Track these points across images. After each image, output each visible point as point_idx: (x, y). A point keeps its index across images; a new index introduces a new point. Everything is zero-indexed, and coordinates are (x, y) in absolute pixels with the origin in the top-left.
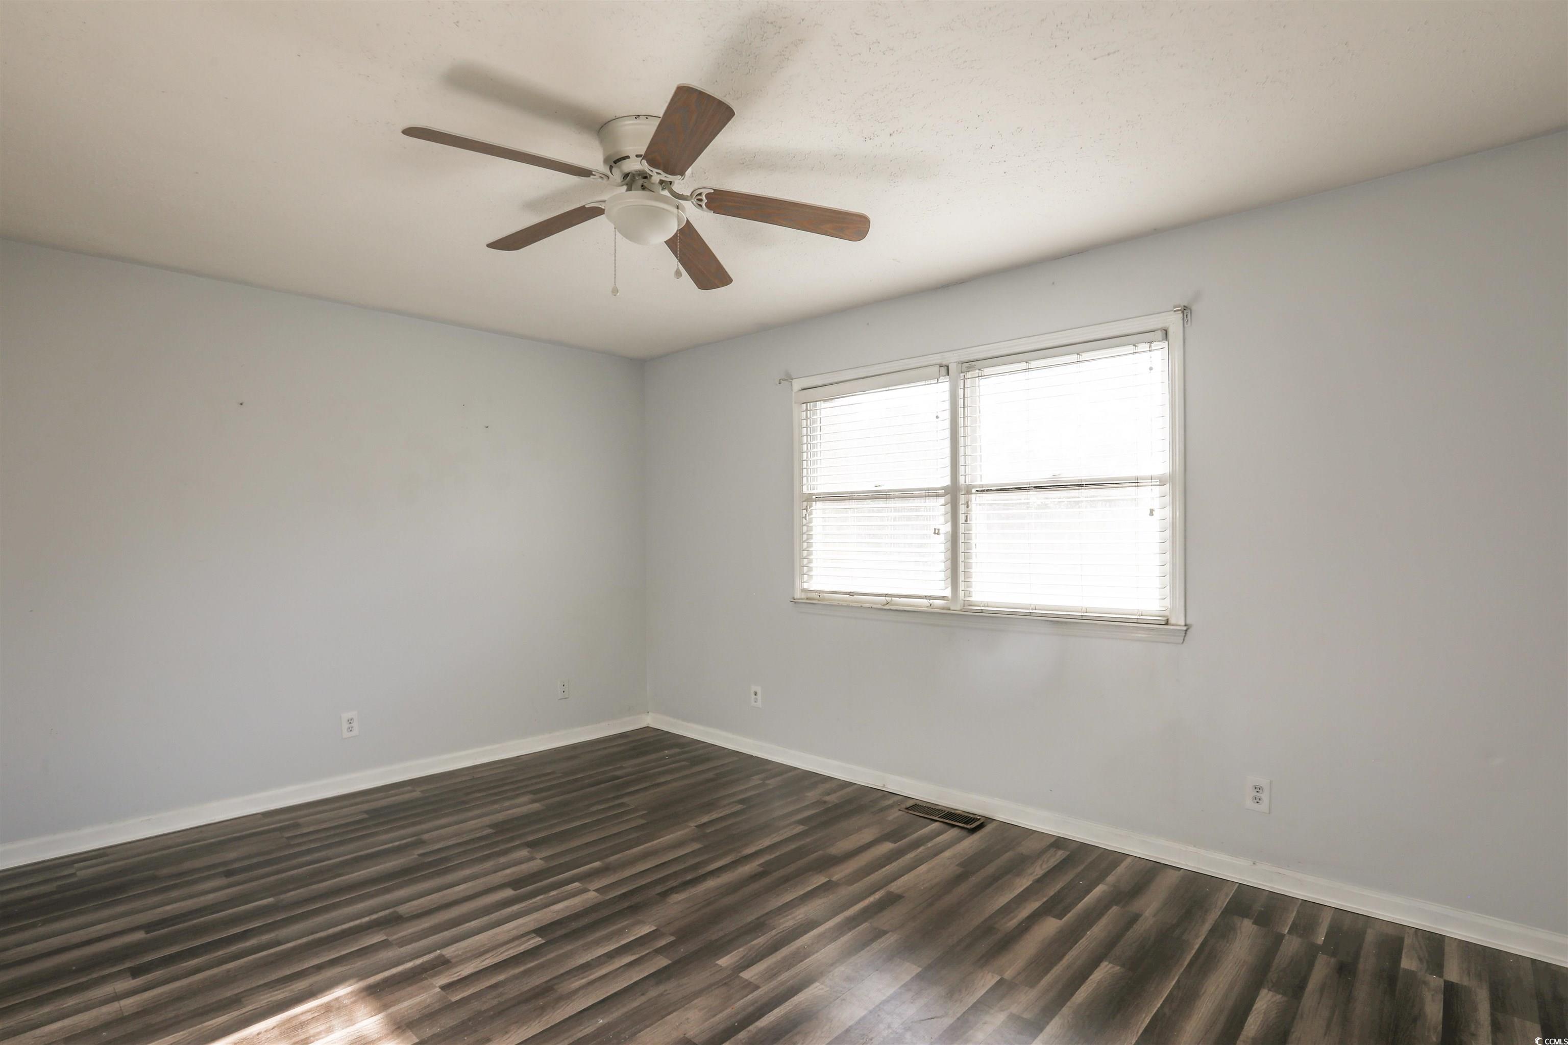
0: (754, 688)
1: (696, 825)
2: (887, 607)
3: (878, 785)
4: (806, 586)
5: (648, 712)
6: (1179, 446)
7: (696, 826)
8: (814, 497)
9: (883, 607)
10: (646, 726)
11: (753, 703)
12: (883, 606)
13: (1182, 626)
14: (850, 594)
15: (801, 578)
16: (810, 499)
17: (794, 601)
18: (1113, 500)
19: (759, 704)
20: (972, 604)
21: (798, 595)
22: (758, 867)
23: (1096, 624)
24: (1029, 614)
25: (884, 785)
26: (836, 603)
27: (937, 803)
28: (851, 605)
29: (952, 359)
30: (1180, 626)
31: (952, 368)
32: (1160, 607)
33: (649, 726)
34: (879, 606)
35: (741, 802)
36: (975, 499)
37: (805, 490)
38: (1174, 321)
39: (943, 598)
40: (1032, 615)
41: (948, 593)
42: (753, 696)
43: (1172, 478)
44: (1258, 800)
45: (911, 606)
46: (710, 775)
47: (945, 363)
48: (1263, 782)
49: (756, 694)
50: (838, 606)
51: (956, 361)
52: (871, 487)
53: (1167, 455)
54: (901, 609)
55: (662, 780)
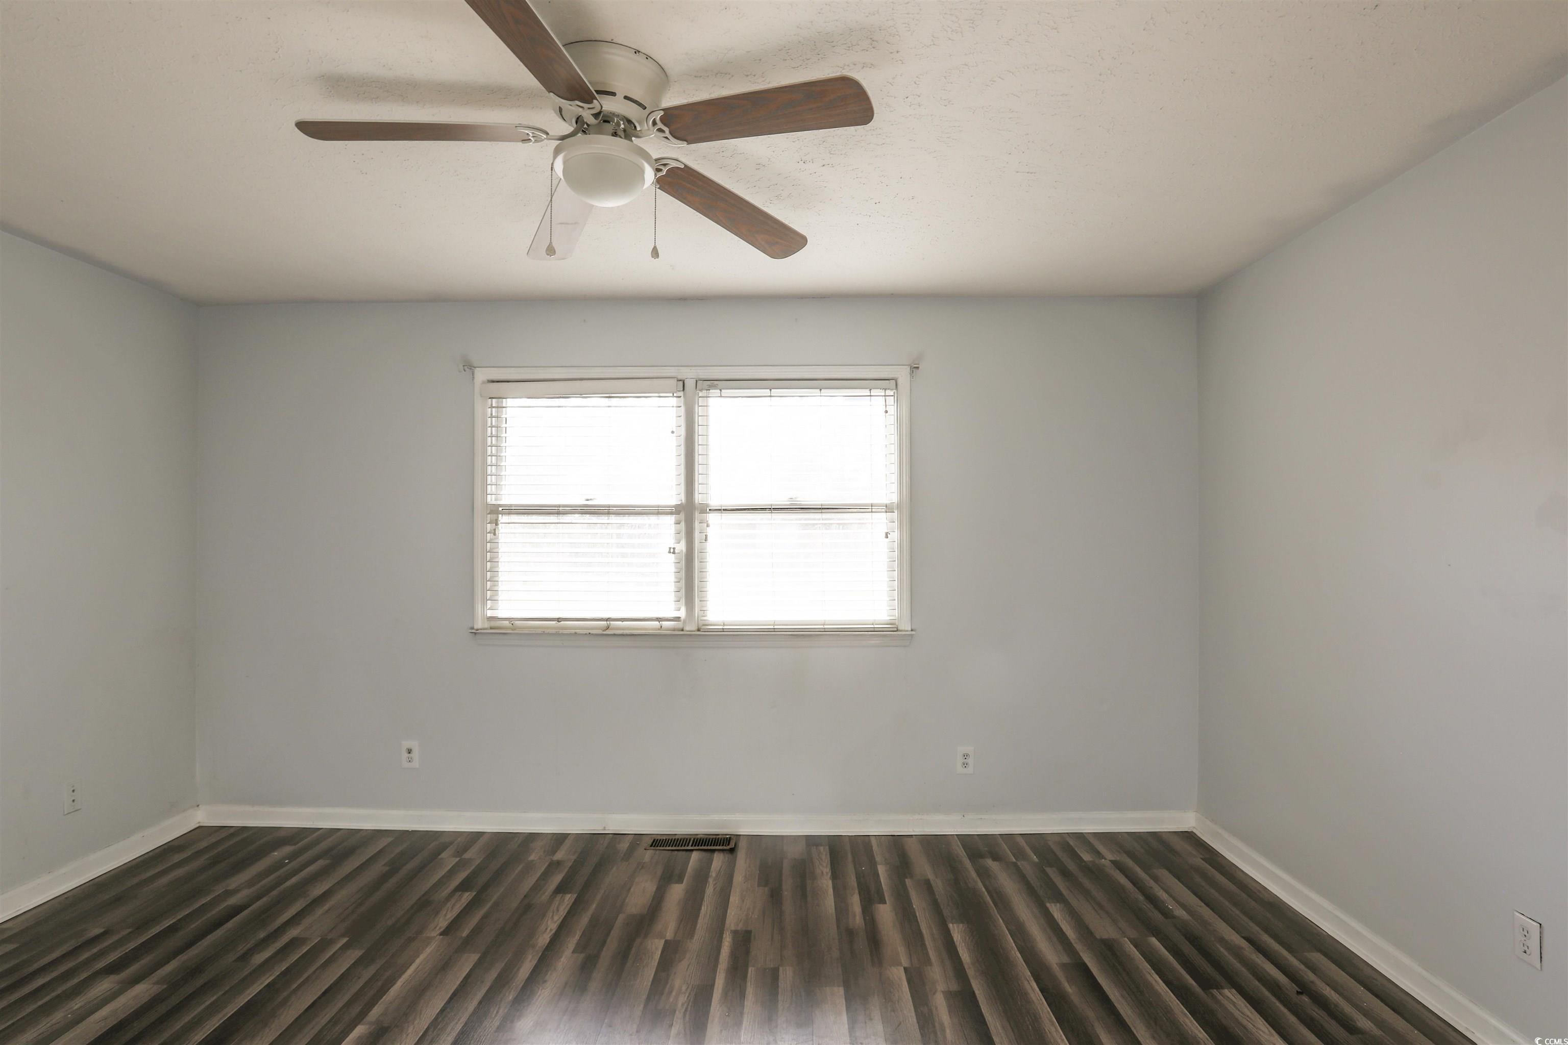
0: (407, 744)
1: (438, 932)
2: (607, 632)
3: (596, 828)
4: (490, 613)
5: (198, 806)
6: (906, 479)
7: (441, 934)
8: (500, 509)
9: (605, 633)
10: (198, 825)
11: (406, 764)
12: (604, 631)
13: (909, 631)
14: (559, 620)
15: (484, 603)
16: (496, 511)
17: (475, 633)
18: (845, 524)
19: (416, 764)
20: (707, 623)
21: (479, 624)
22: (576, 955)
23: (838, 635)
24: (773, 630)
25: (605, 827)
26: (539, 631)
27: (674, 833)
28: (560, 632)
29: (689, 374)
30: (907, 631)
31: (690, 384)
32: (888, 616)
33: (201, 825)
34: (600, 632)
35: (464, 886)
36: (713, 518)
37: (491, 500)
38: (903, 374)
39: (677, 619)
40: (776, 630)
41: (682, 613)
42: (406, 755)
43: (899, 506)
44: (965, 765)
45: (637, 629)
46: (379, 868)
47: (680, 377)
48: (969, 749)
49: (409, 751)
50: (543, 634)
51: (693, 377)
52: (581, 501)
53: (895, 488)
54: (628, 633)
55: (318, 890)
